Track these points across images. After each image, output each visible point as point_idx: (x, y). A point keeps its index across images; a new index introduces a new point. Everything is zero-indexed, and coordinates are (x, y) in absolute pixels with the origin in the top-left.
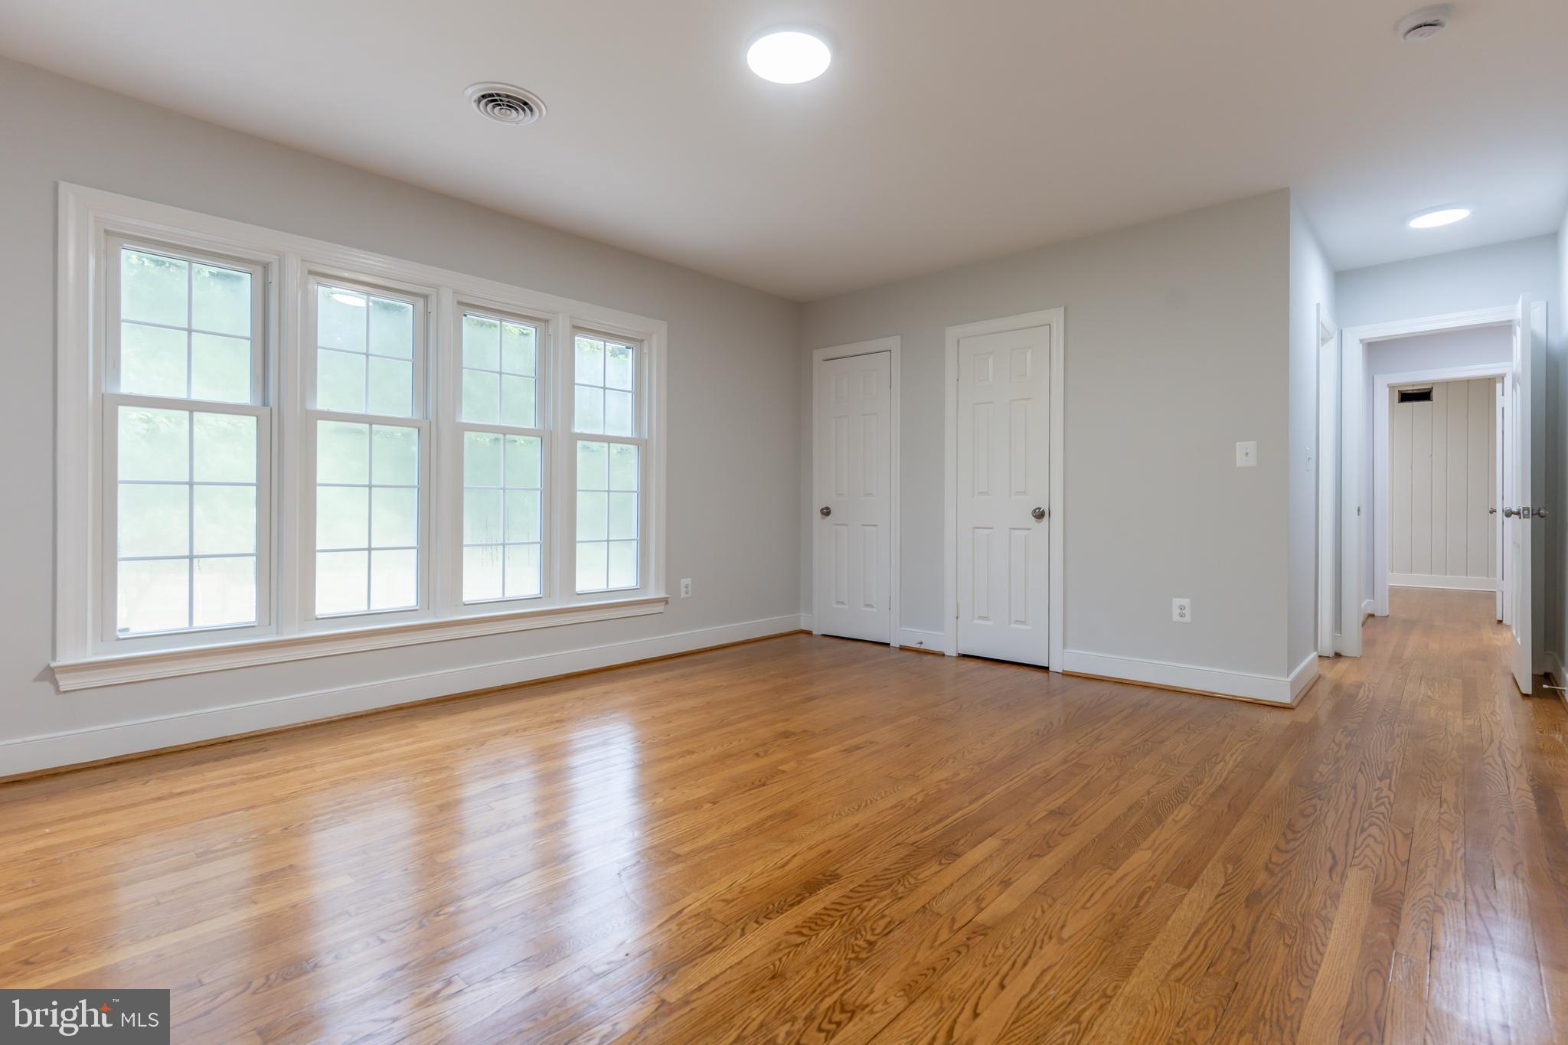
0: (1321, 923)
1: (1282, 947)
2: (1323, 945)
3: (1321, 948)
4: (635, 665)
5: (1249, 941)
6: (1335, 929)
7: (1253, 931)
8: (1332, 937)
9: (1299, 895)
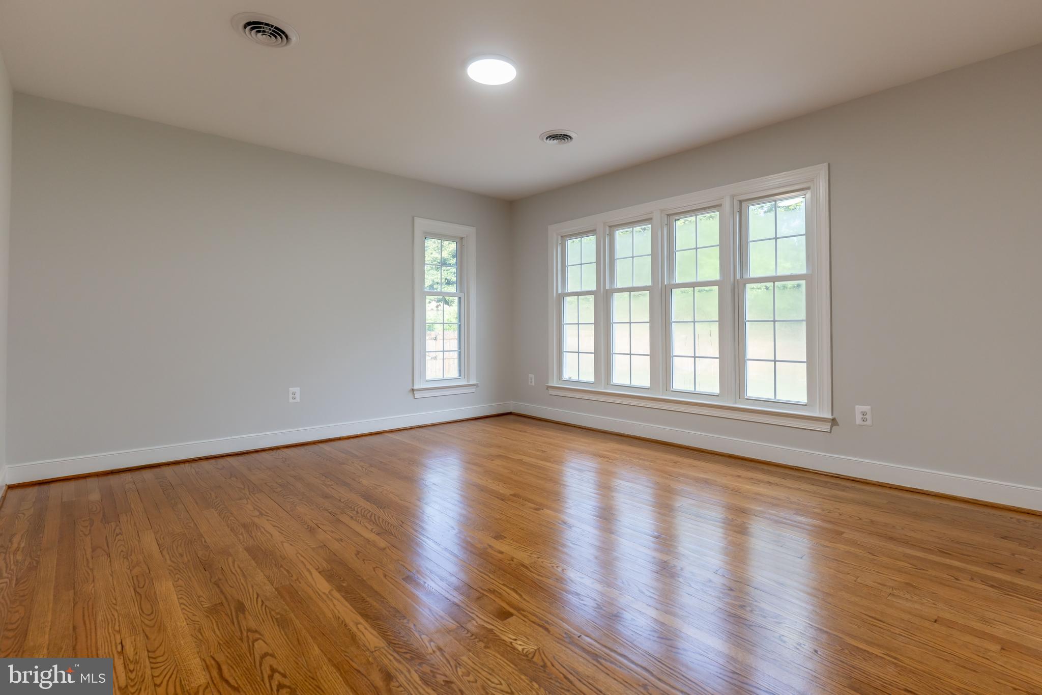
0: (194, 620)
1: (202, 594)
2: (184, 609)
3: (183, 606)
4: (793, 469)
5: (219, 587)
6: (183, 621)
7: (222, 591)
8: (182, 615)
9: (220, 628)
